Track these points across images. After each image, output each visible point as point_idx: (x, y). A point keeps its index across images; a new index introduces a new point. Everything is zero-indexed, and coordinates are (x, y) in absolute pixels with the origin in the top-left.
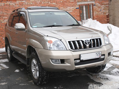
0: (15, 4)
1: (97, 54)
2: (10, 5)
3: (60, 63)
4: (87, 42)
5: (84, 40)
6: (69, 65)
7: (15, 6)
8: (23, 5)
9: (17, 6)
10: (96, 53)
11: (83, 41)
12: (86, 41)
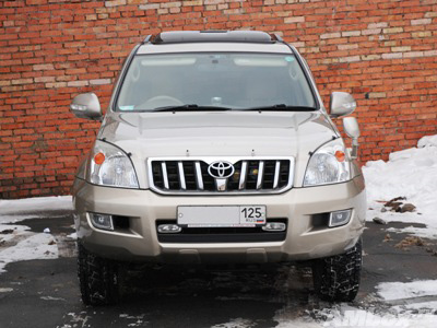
0: (226, 6)
1: (249, 213)
2: (208, 8)
3: (112, 228)
4: (218, 168)
5: (210, 161)
6: (139, 236)
7: (230, 12)
8: (264, 9)
9: (237, 11)
10: (243, 208)
11: (204, 165)
12: (216, 165)
